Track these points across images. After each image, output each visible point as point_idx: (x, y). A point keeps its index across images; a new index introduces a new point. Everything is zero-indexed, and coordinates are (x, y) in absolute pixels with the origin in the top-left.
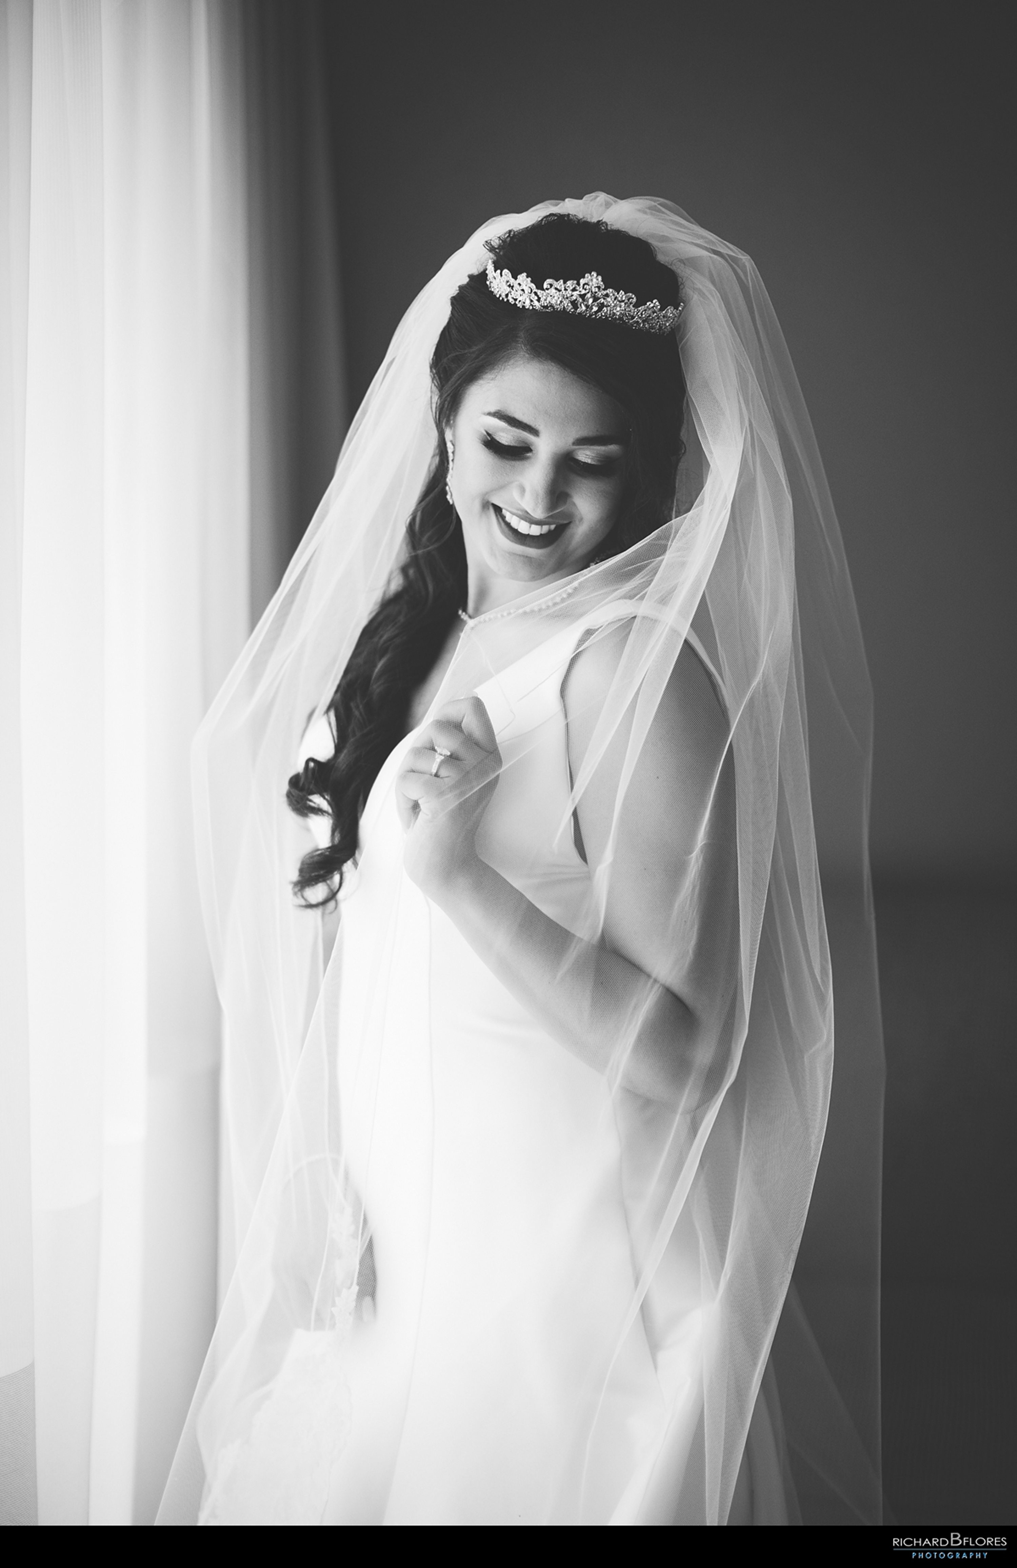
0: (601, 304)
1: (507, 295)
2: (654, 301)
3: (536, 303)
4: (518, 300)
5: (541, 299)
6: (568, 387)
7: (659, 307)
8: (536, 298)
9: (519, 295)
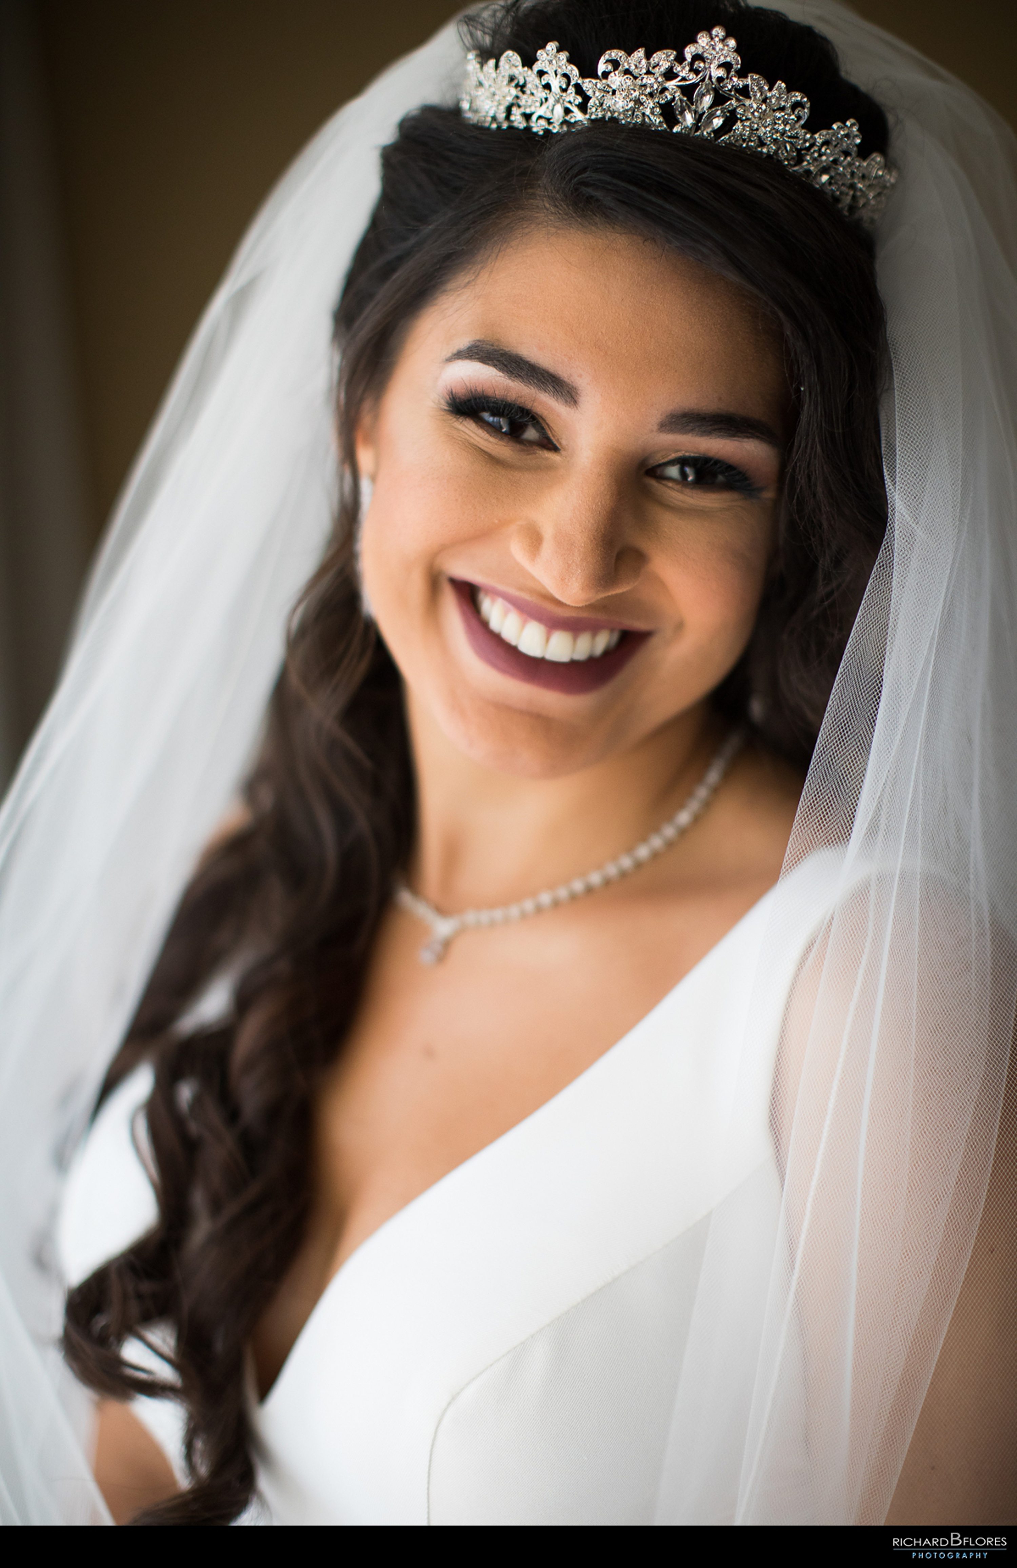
0: (729, 111)
1: (509, 111)
2: (848, 123)
3: (578, 115)
4: (534, 118)
5: (591, 103)
6: (652, 288)
7: (858, 141)
8: (579, 100)
9: (538, 104)
